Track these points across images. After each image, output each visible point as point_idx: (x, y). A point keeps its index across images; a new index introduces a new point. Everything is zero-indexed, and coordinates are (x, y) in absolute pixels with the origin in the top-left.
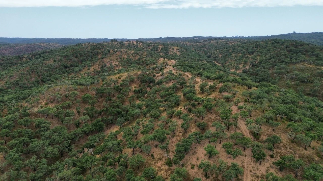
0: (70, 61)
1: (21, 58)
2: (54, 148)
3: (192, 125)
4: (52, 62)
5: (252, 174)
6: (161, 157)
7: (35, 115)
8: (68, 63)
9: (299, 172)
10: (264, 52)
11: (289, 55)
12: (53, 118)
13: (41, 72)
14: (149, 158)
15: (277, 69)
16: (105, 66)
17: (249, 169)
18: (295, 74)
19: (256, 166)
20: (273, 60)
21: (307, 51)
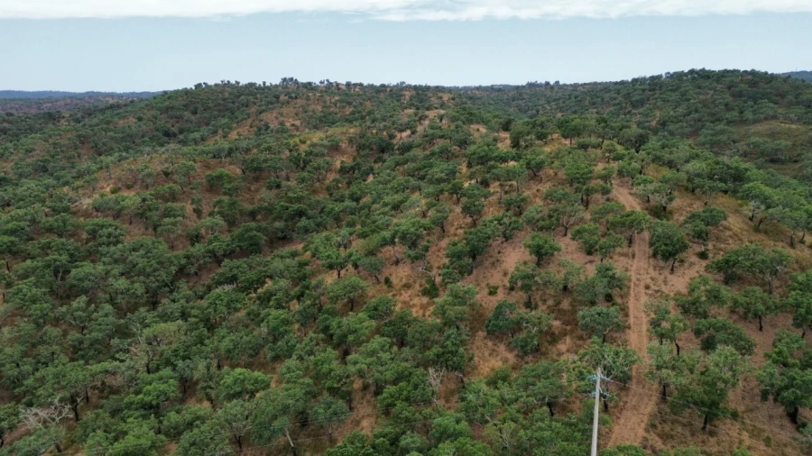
0: (177, 122)
1: (54, 119)
2: (132, 283)
3: (491, 209)
4: (132, 120)
5: (650, 292)
6: (411, 281)
7: (87, 215)
8: (173, 126)
9: (778, 291)
10: (673, 98)
11: (736, 104)
12: (131, 223)
13: (104, 144)
14: (378, 287)
15: (706, 136)
16: (268, 128)
17: (642, 284)
18: (753, 143)
19: (662, 277)
20: (696, 116)
21: (783, 96)
